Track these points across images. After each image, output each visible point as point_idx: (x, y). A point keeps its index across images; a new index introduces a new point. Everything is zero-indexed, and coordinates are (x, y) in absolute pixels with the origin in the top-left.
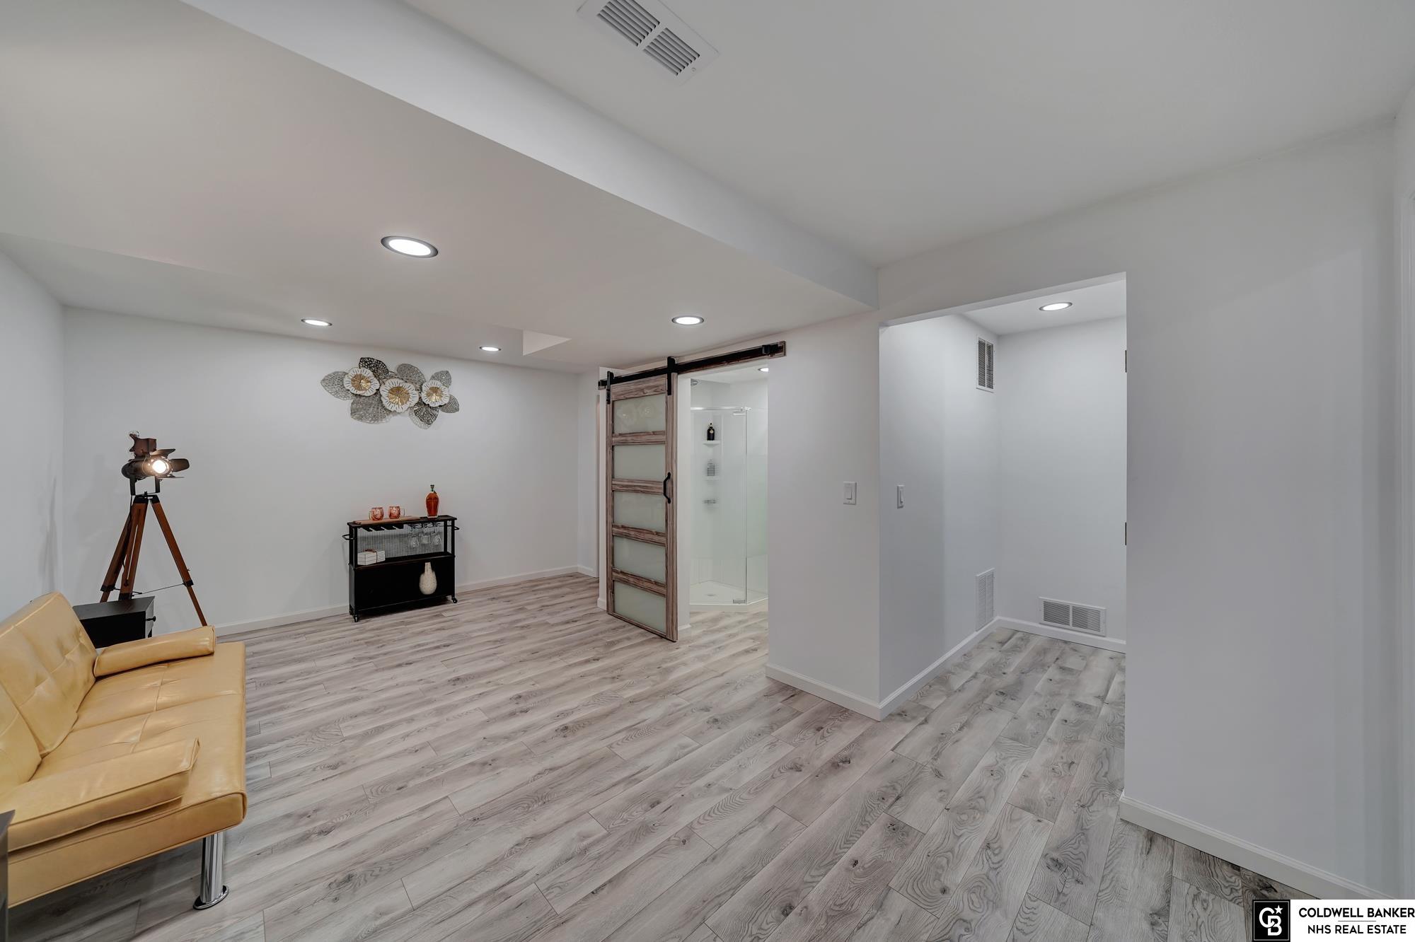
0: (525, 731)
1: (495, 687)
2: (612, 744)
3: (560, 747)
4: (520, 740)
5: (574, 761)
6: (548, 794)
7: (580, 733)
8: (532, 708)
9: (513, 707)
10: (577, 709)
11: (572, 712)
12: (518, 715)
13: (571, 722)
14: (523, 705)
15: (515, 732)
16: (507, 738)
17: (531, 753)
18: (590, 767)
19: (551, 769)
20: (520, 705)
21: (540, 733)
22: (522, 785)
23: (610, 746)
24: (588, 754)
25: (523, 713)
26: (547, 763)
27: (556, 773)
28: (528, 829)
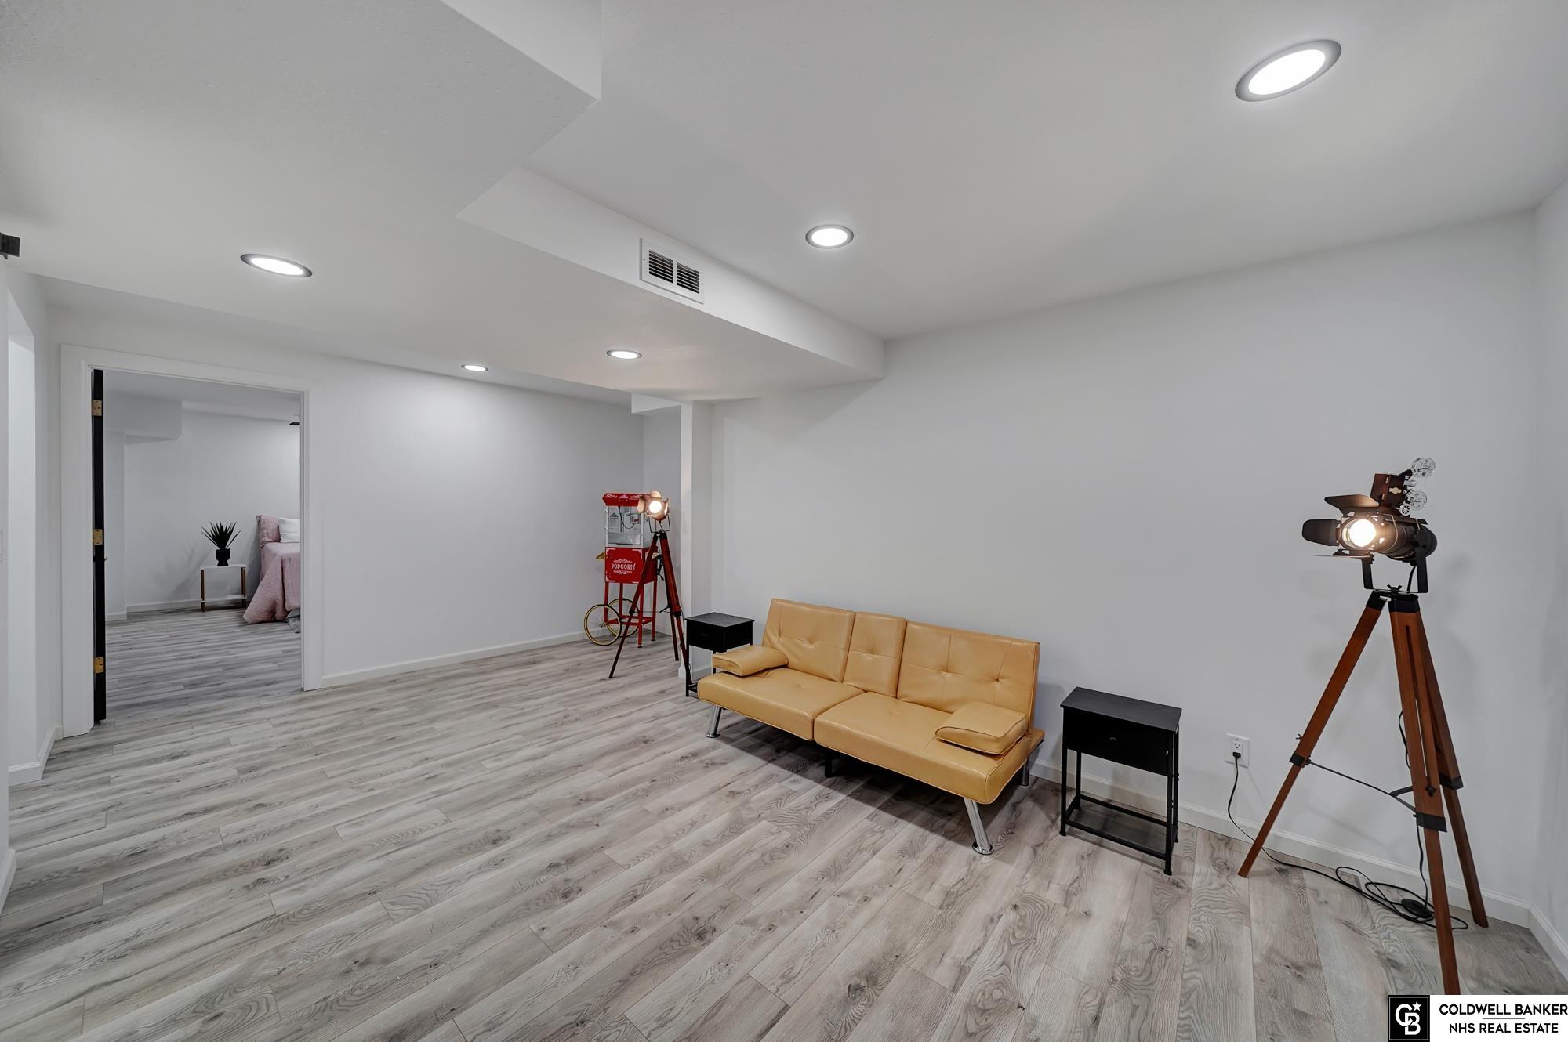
0: (549, 836)
1: (616, 917)
2: (443, 824)
3: (507, 819)
4: (555, 825)
5: (493, 806)
6: (523, 781)
7: (479, 835)
8: (542, 873)
9: (573, 872)
10: (470, 875)
11: (482, 869)
12: (563, 858)
13: (487, 851)
14: (558, 877)
15: (560, 834)
16: (570, 827)
17: (540, 812)
18: (480, 800)
19: (518, 798)
20: (561, 877)
21: (529, 834)
22: (546, 786)
23: (446, 822)
24: (477, 812)
25: (555, 862)
26: (523, 803)
27: (514, 796)
28: (538, 763)
